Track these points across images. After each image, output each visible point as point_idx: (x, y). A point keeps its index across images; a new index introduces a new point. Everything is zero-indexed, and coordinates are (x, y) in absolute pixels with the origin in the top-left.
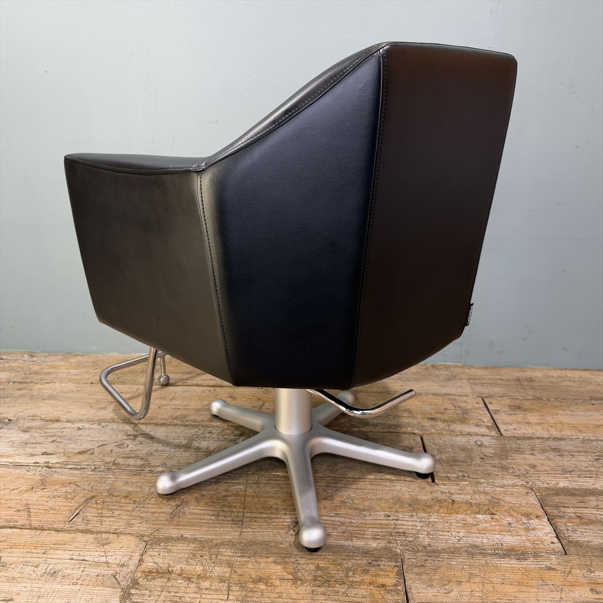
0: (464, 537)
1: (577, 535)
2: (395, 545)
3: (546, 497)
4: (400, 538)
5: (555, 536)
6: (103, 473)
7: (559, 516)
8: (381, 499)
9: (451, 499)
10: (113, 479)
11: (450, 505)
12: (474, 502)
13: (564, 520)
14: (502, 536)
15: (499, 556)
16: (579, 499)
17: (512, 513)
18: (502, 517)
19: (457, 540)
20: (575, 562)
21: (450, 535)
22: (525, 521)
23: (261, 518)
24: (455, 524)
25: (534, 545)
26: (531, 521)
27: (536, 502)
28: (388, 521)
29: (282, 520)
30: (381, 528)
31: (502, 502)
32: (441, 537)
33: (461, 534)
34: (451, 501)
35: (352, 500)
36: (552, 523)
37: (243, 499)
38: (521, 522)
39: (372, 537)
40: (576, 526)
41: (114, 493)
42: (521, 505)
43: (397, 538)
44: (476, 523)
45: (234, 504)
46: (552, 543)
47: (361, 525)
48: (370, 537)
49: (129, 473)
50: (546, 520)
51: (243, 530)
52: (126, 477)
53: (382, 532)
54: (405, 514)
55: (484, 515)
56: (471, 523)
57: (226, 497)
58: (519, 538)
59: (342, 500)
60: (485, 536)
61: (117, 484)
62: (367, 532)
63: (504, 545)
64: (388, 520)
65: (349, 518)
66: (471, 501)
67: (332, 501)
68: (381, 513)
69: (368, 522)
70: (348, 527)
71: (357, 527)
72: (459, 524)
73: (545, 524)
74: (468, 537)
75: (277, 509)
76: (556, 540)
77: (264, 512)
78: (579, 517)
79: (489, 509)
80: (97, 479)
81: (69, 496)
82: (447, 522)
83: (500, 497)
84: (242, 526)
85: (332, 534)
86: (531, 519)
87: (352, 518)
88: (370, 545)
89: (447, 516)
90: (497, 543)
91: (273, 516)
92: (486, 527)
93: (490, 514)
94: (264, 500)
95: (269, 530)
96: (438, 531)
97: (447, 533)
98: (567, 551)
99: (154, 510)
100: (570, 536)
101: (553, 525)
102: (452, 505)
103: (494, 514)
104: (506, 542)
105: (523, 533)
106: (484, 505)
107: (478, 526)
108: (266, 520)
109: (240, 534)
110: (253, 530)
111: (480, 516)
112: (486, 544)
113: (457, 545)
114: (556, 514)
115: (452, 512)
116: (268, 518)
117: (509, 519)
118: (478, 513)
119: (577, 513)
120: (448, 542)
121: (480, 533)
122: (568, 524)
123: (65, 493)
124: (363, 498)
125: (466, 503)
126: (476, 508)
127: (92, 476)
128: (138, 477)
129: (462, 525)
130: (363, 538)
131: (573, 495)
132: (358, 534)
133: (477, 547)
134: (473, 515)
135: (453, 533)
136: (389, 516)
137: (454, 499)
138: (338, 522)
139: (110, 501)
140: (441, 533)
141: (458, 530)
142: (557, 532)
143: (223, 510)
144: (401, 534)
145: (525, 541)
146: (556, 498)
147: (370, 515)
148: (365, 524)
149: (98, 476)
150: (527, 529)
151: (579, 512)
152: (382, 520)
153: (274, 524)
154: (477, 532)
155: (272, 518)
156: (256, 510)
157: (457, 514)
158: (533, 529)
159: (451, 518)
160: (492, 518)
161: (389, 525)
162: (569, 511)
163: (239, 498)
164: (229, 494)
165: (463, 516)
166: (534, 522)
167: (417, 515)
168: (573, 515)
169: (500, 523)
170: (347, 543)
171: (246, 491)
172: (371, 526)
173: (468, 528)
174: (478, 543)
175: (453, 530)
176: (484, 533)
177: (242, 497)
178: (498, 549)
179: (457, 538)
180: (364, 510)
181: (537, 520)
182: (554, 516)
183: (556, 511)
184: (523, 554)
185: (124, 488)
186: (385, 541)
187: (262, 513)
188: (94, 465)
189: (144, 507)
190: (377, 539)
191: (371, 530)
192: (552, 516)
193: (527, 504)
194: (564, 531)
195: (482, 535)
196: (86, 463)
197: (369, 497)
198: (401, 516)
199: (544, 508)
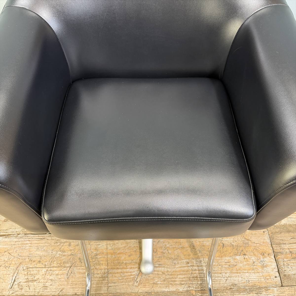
0: (229, 277)
1: (289, 269)
2: (192, 288)
3: (274, 236)
4: (195, 282)
5: (277, 270)
6: (22, 240)
7: (280, 252)
8: (184, 248)
9: (222, 243)
10: (29, 245)
11: (222, 248)
12: (234, 244)
13: (283, 256)
14: (249, 274)
15: (247, 292)
16: (292, 235)
17: (256, 253)
18: (250, 256)
19: (225, 280)
20: (286, 292)
21: (222, 276)
22: (262, 259)
23: (118, 273)
24: (224, 266)
25: (266, 280)
26: (265, 259)
27: (268, 241)
28: (188, 268)
29: (130, 274)
30: (185, 274)
31: (250, 243)
32: (216, 278)
33: (228, 275)
34: (222, 245)
35: (168, 250)
36: (276, 259)
37: (106, 256)
38: (259, 261)
39: (180, 283)
40: (289, 260)
41: (32, 259)
42: (260, 244)
43: (193, 282)
44: (236, 264)
45: (102, 262)
46: (276, 277)
47: (173, 273)
48: (178, 283)
49: (38, 237)
50: (273, 257)
51: (109, 285)
52: (36, 242)
53: (185, 278)
54: (197, 260)
55: (240, 256)
56: (233, 264)
57: (96, 255)
58: (258, 275)
59: (162, 251)
60: (240, 275)
61: (32, 250)
62: (177, 279)
63: (250, 281)
64: (188, 266)
65: (167, 268)
66: (233, 244)
67: (156, 253)
68: (184, 261)
69: (177, 270)
70: (166, 275)
71: (171, 275)
72: (226, 266)
73: (272, 260)
74: (231, 277)
75: (126, 264)
76: (277, 274)
77: (119, 267)
78: (291, 252)
79: (242, 251)
80: (20, 246)
81: (7, 265)
82: (220, 265)
83: (249, 238)
84: (108, 281)
85: (158, 283)
86: (265, 257)
87: (168, 267)
88: (179, 290)
89: (220, 259)
90: (246, 280)
91: (125, 270)
92: (241, 267)
93: (243, 255)
94: (118, 256)
95: (123, 284)
96: (215, 273)
97: (220, 275)
98: (283, 284)
99: (57, 272)
100: (285, 271)
101: (277, 261)
102: (223, 248)
103: (245, 255)
104: (251, 279)
105: (260, 269)
106: (240, 247)
107: (237, 267)
108: (121, 275)
109: (108, 289)
110: (114, 284)
111: (238, 257)
112: (241, 282)
113: (225, 285)
114: (278, 251)
115: (222, 255)
116: (122, 273)
117: (253, 258)
118: (237, 255)
119: (290, 248)
120: (220, 282)
121: (238, 273)
122: (285, 260)
123: (4, 262)
124: (174, 248)
125: (230, 246)
126: (236, 250)
127: (17, 243)
128: (43, 241)
129: (228, 266)
130: (175, 284)
131: (289, 231)
132: (172, 281)
133: (236, 285)
134: (234, 257)
135: (223, 274)
136: (188, 263)
137: (224, 242)
138: (161, 271)
139: (31, 267)
140: (216, 275)
141: (226, 271)
142: (278, 267)
143: (96, 268)
144: (195, 279)
145: (261, 277)
146: (279, 235)
147: (178, 263)
148: (176, 271)
149: (20, 243)
150: (263, 267)
151: (292, 247)
152: (185, 267)
153: (126, 277)
154: (236, 272)
155: (124, 273)
156: (115, 266)
157: (226, 256)
158: (266, 266)
159: (222, 261)
160: (244, 258)
161: (188, 271)
162: (286, 247)
163: (104, 256)
164: (98, 252)
165: (229, 258)
166: (267, 259)
167: (203, 260)
168: (288, 251)
169: (248, 262)
170: (166, 290)
171: (107, 249)
172: (179, 273)
173: (231, 269)
174: (236, 282)
175: (223, 272)
176: (240, 273)
177: (105, 255)
178: (246, 286)
179: (225, 278)
180: (175, 259)
181: (268, 258)
182: (278, 253)
183: (279, 248)
184: (260, 288)
185: (37, 252)
186: (187, 286)
187: (118, 268)
188: (16, 232)
189: (51, 270)
190: (183, 284)
191: (179, 276)
192: (276, 253)
193: (263, 243)
194: (282, 266)
195: (238, 274)
196: (11, 230)
197: (177, 247)
198: (195, 262)
199: (273, 246)
